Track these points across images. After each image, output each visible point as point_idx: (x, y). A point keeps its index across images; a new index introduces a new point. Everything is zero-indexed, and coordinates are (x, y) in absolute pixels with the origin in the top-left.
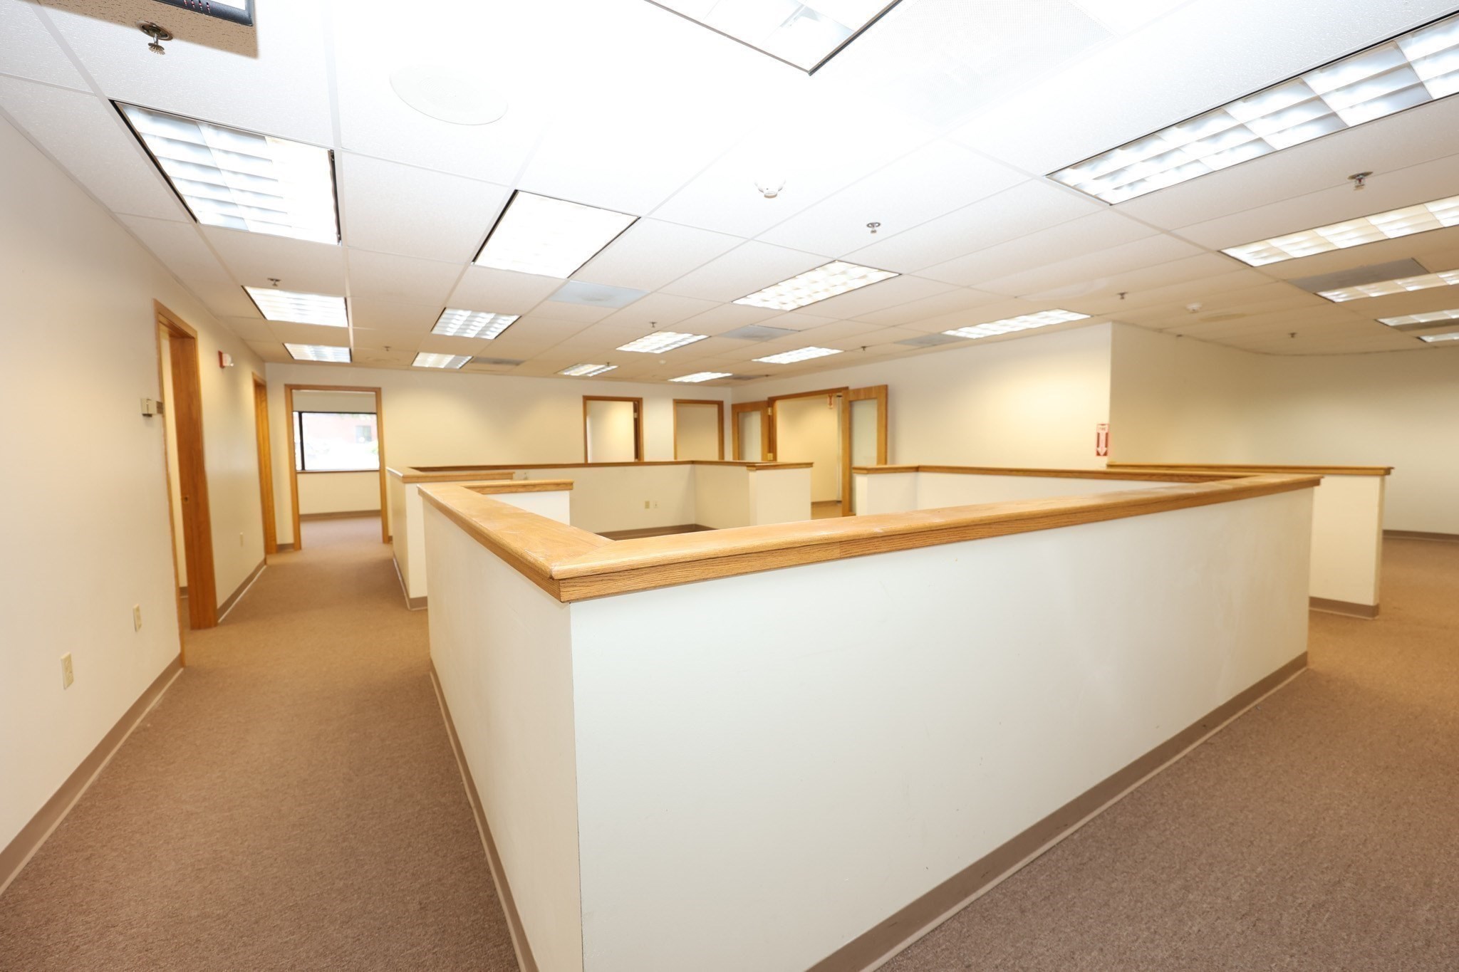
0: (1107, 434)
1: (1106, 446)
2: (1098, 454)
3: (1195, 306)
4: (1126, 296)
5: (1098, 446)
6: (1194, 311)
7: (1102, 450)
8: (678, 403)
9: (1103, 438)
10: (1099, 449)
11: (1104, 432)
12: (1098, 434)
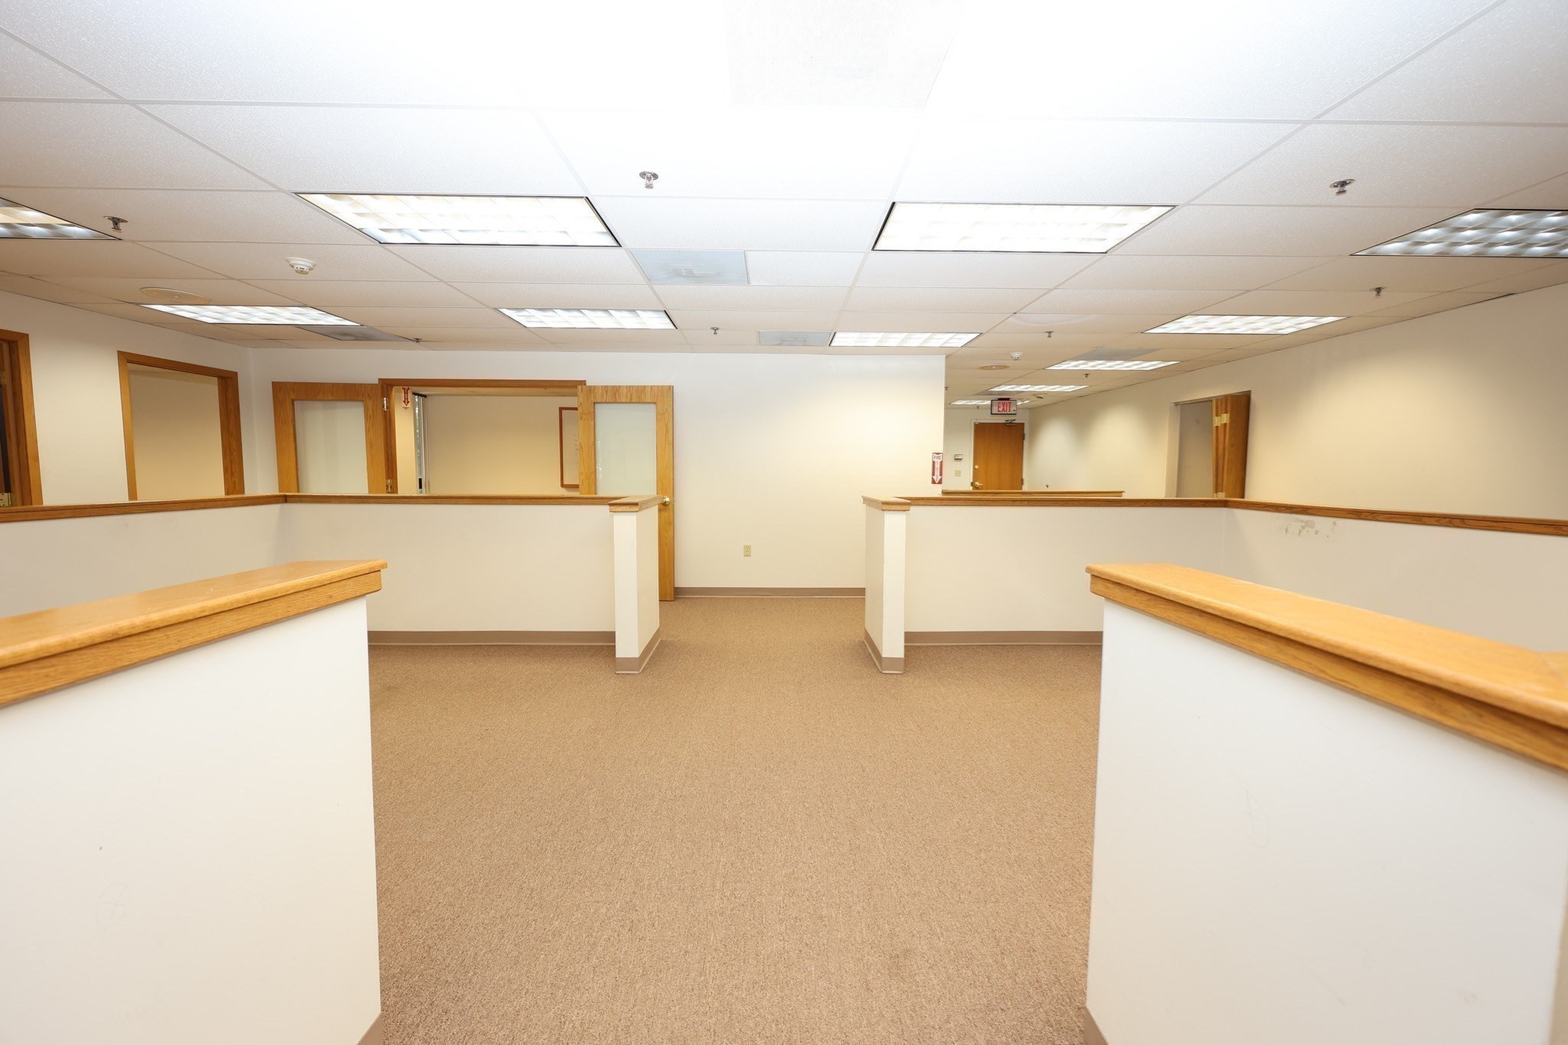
0: (941, 462)
1: (941, 475)
2: (934, 482)
3: (1016, 355)
4: (1052, 334)
5: (933, 474)
6: (1017, 359)
7: (937, 478)
8: (127, 359)
9: (938, 466)
10: (935, 477)
11: (939, 461)
12: (934, 463)
